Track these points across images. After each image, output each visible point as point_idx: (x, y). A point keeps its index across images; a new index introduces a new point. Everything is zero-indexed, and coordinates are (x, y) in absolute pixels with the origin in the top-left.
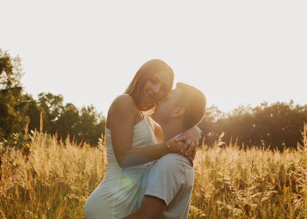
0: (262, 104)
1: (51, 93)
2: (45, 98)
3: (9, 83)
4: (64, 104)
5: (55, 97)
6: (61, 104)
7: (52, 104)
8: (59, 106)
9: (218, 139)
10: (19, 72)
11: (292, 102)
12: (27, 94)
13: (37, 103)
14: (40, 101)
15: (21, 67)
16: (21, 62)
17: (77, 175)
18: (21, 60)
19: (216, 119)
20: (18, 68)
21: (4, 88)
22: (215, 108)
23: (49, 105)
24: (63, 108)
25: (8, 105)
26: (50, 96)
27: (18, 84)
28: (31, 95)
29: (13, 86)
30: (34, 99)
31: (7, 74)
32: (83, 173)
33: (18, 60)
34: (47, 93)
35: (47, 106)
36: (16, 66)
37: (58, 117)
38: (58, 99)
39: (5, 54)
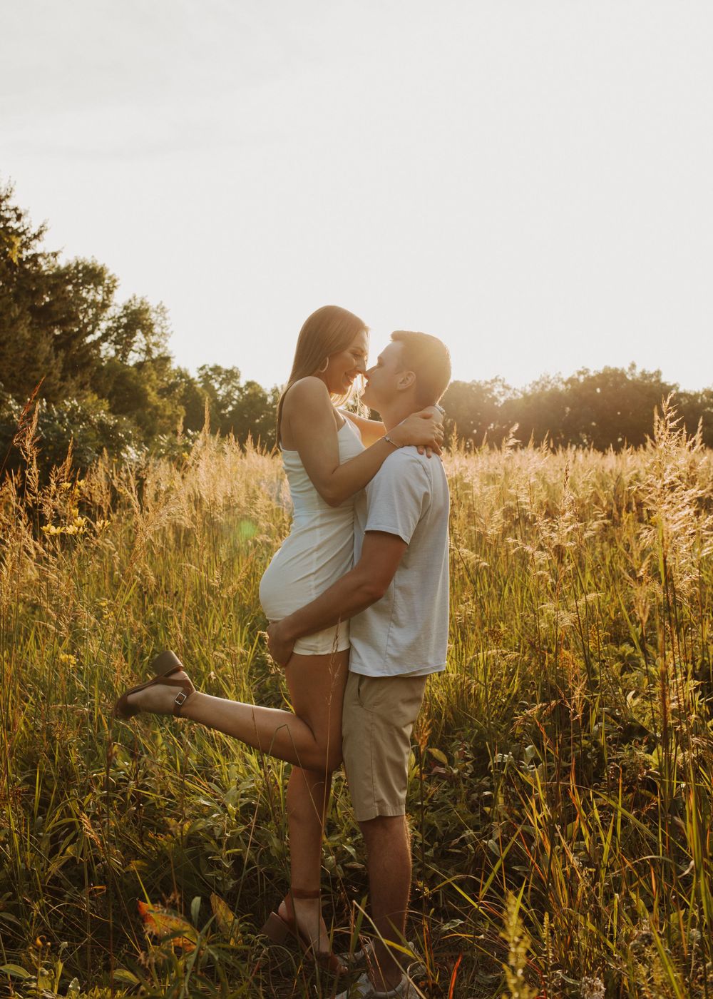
0: (580, 373)
1: (219, 365)
2: (210, 373)
3: (148, 352)
4: (242, 383)
5: (227, 371)
6: (238, 383)
7: (221, 384)
8: (233, 387)
9: (507, 435)
10: (164, 331)
11: (633, 366)
12: (179, 368)
13: (196, 383)
14: (201, 379)
15: (168, 323)
16: (167, 315)
17: (268, 502)
18: (167, 312)
19: (502, 400)
20: (163, 325)
21: (141, 360)
22: (500, 380)
23: (217, 386)
24: (240, 390)
25: (148, 387)
26: (216, 370)
27: (164, 352)
28: (185, 369)
29: (155, 355)
30: (191, 377)
31: (146, 335)
32: (278, 499)
33: (162, 310)
34: (211, 365)
35: (214, 387)
36: (159, 322)
37: (233, 405)
38: (232, 375)
39: (142, 303)
